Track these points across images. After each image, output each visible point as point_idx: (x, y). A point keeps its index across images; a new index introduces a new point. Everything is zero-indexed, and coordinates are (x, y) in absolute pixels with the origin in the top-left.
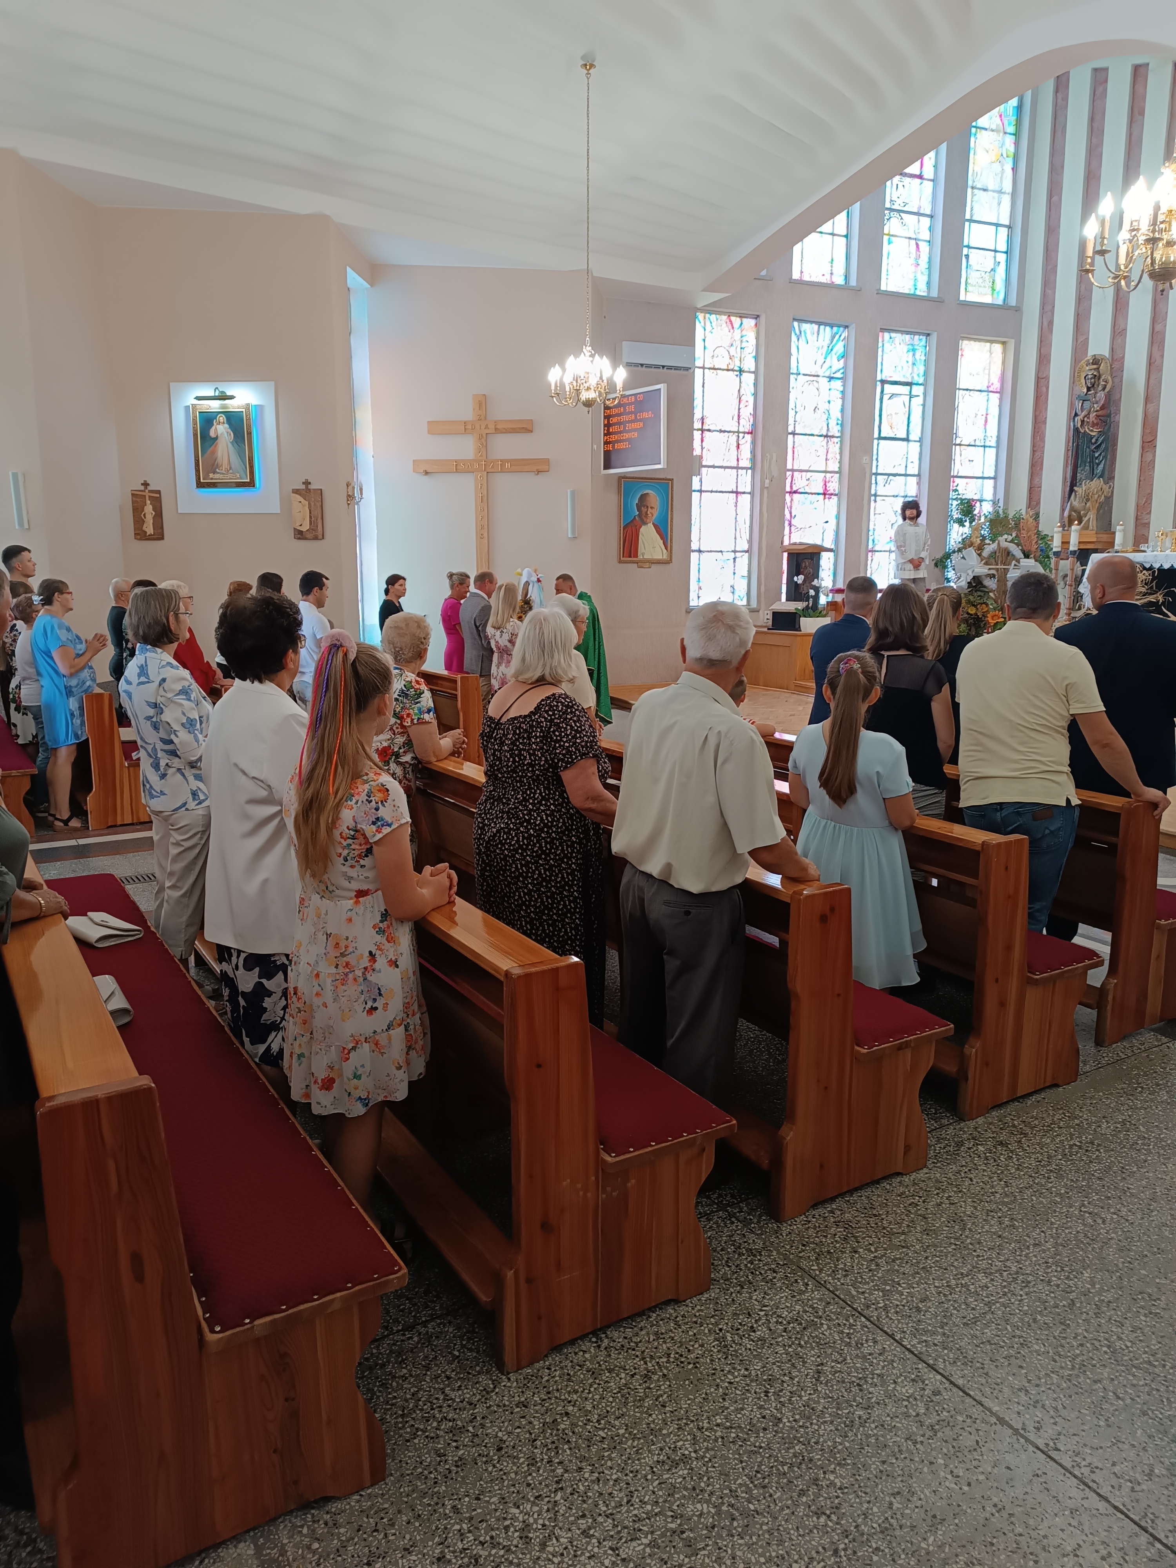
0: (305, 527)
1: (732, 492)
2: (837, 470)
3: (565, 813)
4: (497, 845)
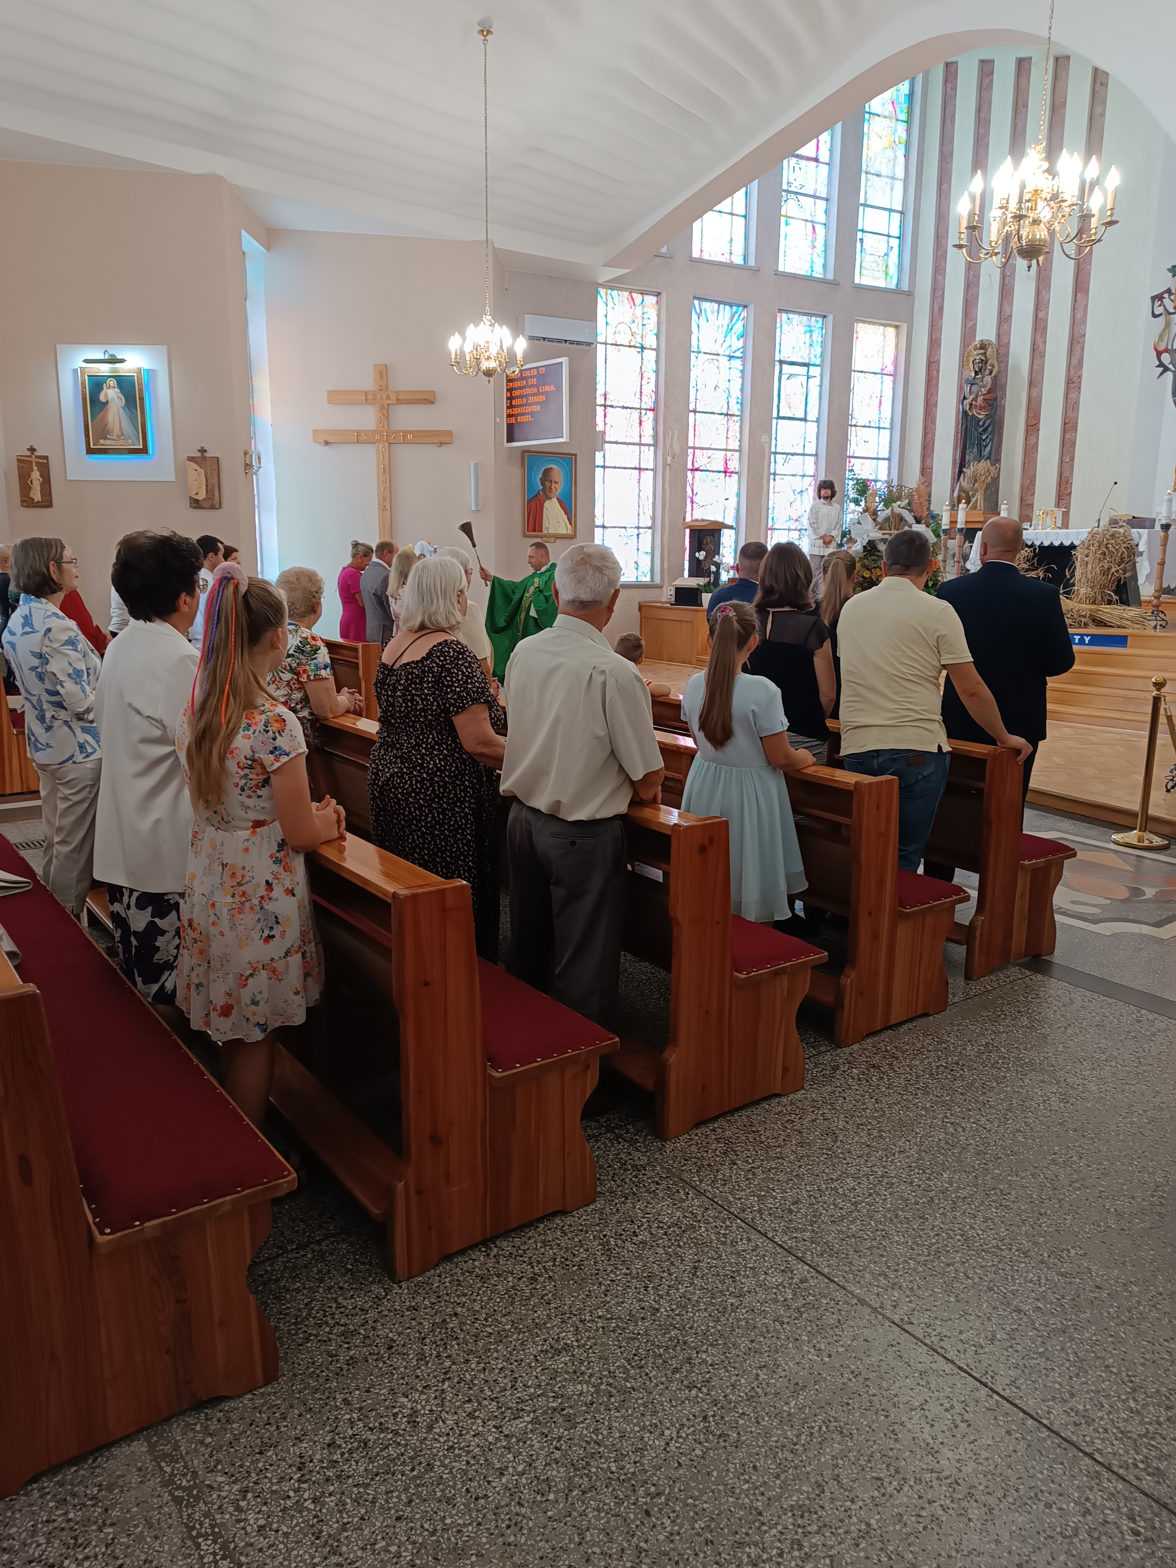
0: (202, 496)
1: (635, 468)
2: (737, 448)
3: (457, 758)
4: (391, 789)
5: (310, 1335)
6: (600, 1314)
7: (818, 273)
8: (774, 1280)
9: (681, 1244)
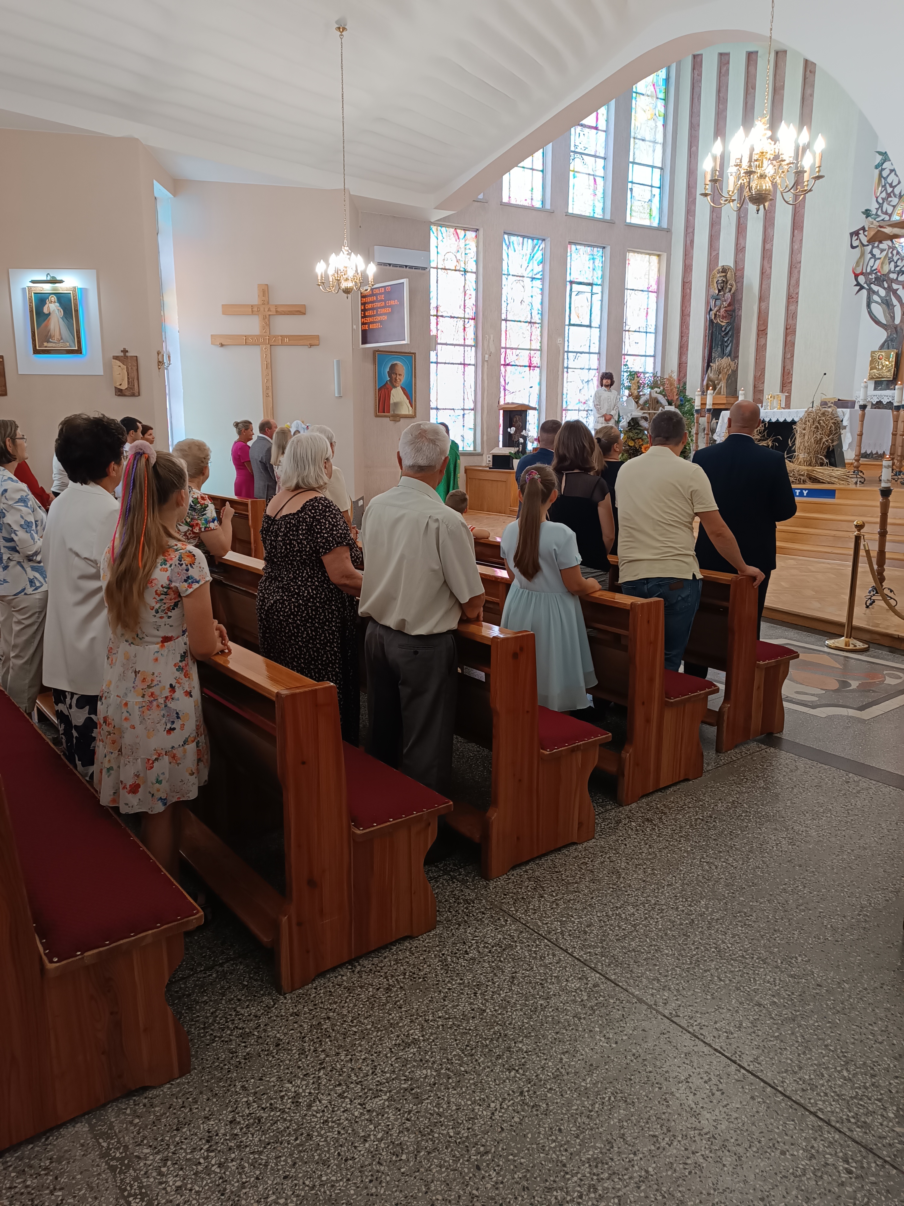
0: (124, 386)
1: (461, 364)
2: (539, 348)
3: (326, 588)
4: (274, 613)
5: (215, 1037)
6: (440, 1015)
7: (599, 214)
8: (573, 985)
9: (502, 959)
